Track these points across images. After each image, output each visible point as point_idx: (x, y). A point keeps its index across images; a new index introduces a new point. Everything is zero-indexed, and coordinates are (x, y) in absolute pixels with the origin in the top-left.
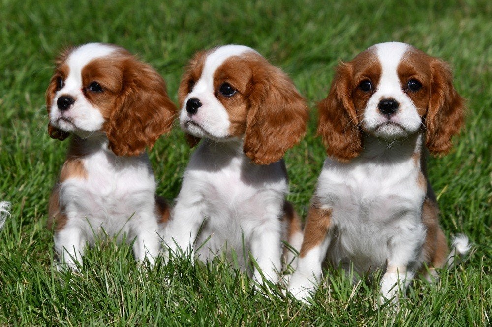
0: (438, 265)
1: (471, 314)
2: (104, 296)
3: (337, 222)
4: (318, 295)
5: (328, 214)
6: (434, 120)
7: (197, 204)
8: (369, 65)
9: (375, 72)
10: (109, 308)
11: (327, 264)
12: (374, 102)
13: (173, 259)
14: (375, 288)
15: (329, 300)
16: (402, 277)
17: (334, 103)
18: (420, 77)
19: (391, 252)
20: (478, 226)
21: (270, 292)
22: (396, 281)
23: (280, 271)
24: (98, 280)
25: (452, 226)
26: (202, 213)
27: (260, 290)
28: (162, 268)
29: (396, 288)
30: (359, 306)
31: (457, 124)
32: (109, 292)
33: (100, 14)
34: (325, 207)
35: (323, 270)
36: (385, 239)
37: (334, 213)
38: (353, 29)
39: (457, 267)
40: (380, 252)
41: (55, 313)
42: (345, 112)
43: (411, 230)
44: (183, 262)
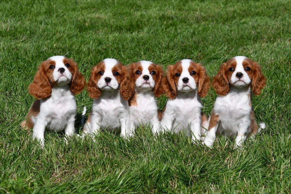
0: (255, 133)
1: (267, 152)
2: (143, 145)
3: (221, 119)
4: (214, 144)
5: (217, 116)
6: (255, 83)
7: (172, 114)
8: (232, 62)
9: (234, 64)
10: (145, 150)
11: (217, 134)
12: (234, 74)
13: (165, 132)
14: (234, 142)
15: (218, 146)
16: (243, 138)
17: (219, 76)
18: (250, 66)
19: (239, 129)
20: (269, 119)
21: (198, 143)
22: (241, 139)
23: (200, 135)
24: (141, 139)
25: (260, 119)
26: (174, 117)
27: (195, 143)
28: (162, 136)
29: (241, 142)
30: (229, 149)
31: (263, 85)
32: (144, 144)
33: (141, 44)
34: (217, 114)
35: (216, 136)
36: (237, 124)
37: (220, 116)
38: (226, 48)
39: (262, 133)
40: (235, 129)
41: (127, 151)
42: (224, 79)
43: (246, 121)
44: (169, 133)
